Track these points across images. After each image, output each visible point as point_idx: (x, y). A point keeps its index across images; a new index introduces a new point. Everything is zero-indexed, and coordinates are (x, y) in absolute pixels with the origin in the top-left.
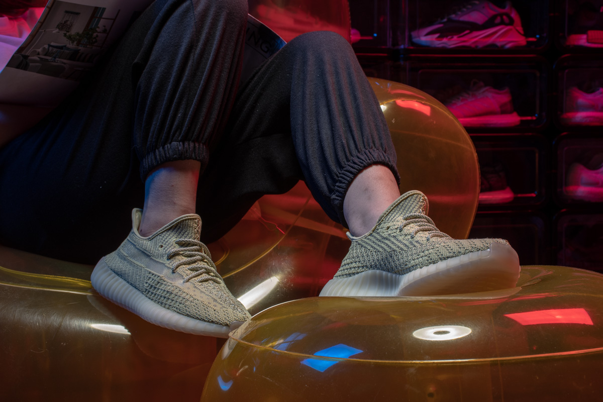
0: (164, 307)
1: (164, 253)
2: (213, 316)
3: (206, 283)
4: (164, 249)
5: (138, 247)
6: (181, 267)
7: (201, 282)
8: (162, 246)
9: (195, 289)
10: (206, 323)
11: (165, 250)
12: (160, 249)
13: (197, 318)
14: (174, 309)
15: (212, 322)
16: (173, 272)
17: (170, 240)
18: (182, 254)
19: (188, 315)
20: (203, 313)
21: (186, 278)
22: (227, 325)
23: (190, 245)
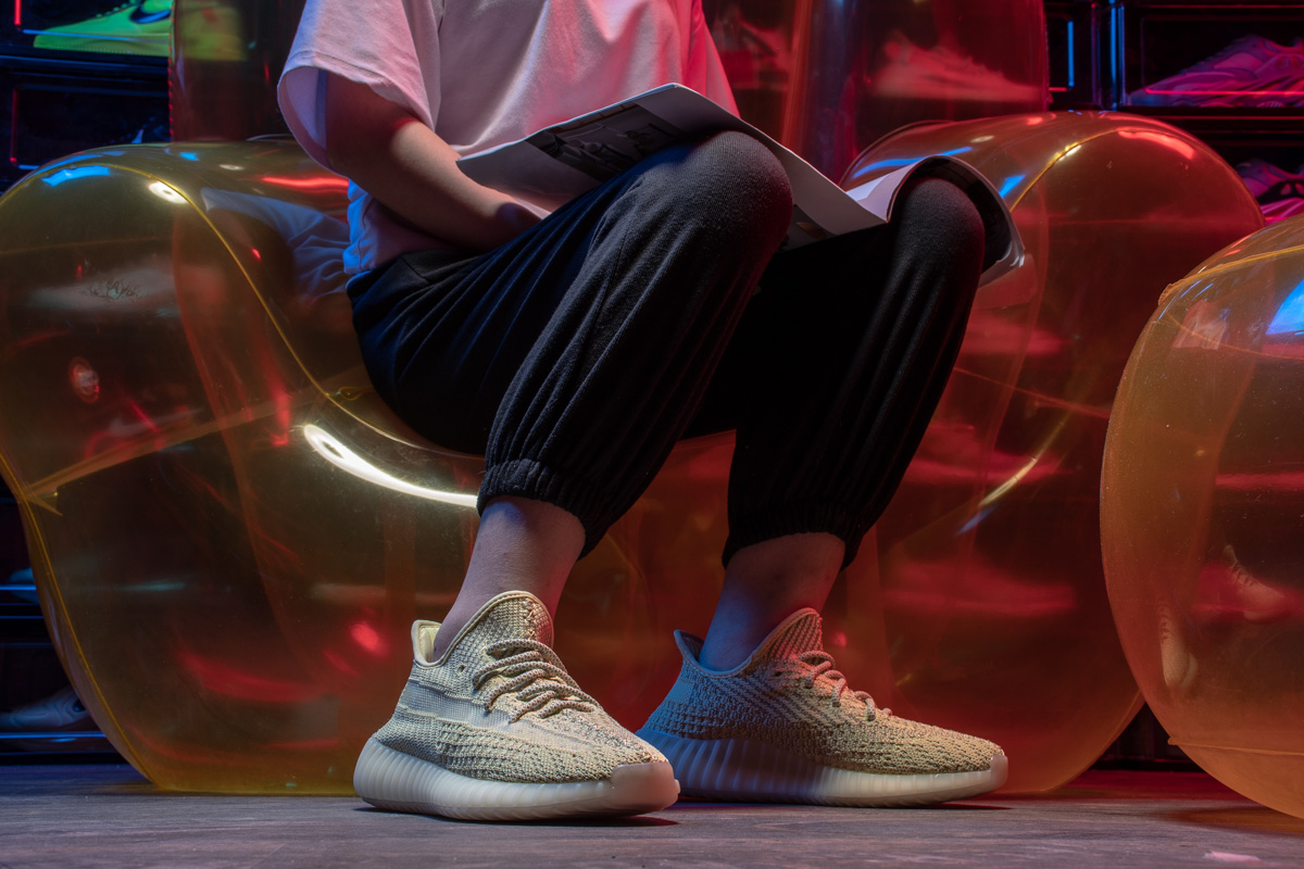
1: (467, 679)
2: (572, 768)
3: (557, 716)
4: (467, 672)
5: (422, 683)
6: (502, 697)
7: (545, 716)
8: (462, 668)
9: (534, 729)
10: (560, 786)
11: (468, 674)
12: (460, 674)
13: (540, 781)
14: (492, 775)
15: (573, 779)
16: (488, 712)
17: (477, 651)
18: (502, 673)
19: (520, 780)
20: (550, 768)
21: (512, 713)
22: (603, 778)
23: (517, 651)
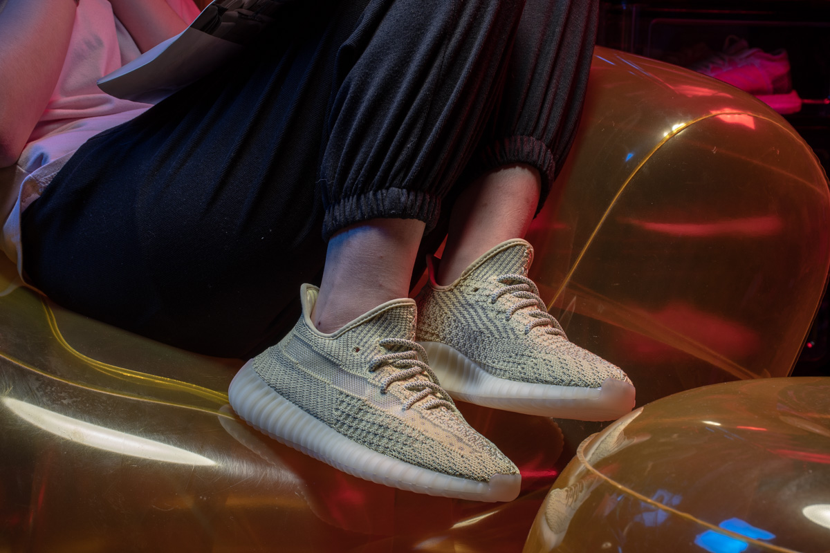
0: (376, 450)
1: (363, 360)
2: (461, 466)
3: (438, 410)
4: (362, 354)
5: (315, 349)
6: (394, 384)
7: (429, 408)
8: (358, 350)
9: (424, 420)
10: (450, 477)
11: (363, 357)
12: (355, 354)
13: (436, 470)
14: (394, 453)
15: (461, 475)
16: (383, 392)
17: (371, 340)
18: (392, 364)
19: (419, 465)
20: (444, 461)
21: (407, 402)
22: (484, 480)
23: (403, 349)
